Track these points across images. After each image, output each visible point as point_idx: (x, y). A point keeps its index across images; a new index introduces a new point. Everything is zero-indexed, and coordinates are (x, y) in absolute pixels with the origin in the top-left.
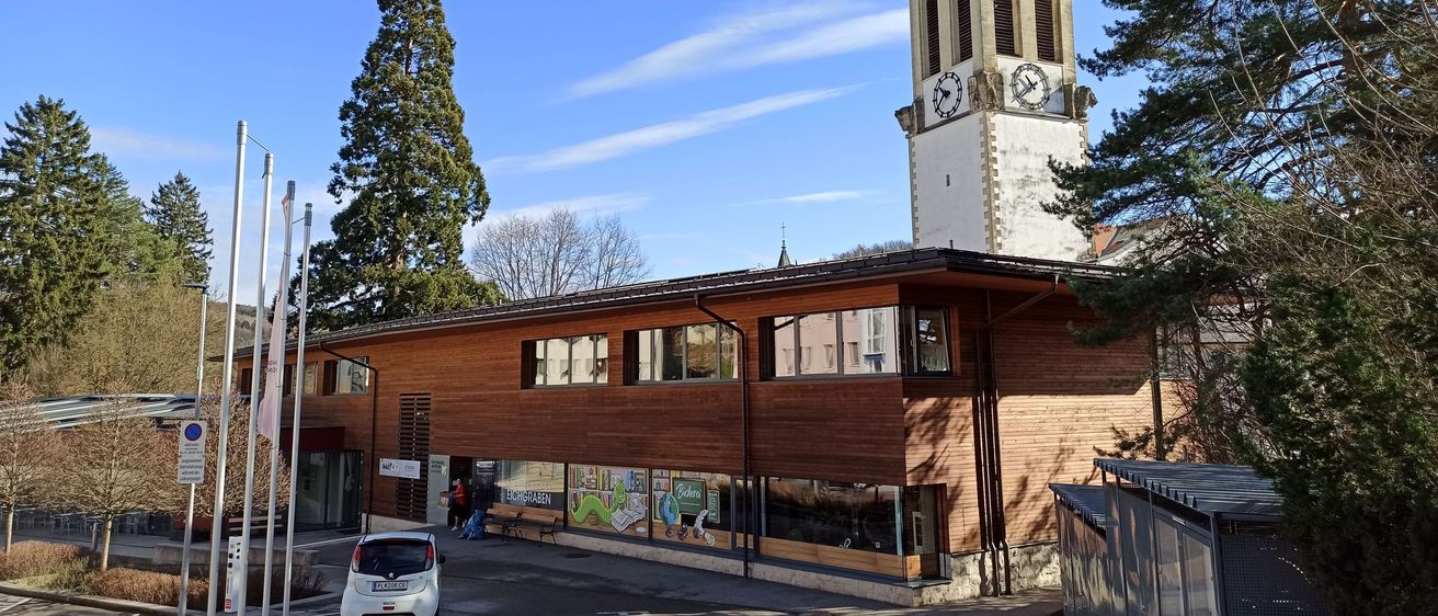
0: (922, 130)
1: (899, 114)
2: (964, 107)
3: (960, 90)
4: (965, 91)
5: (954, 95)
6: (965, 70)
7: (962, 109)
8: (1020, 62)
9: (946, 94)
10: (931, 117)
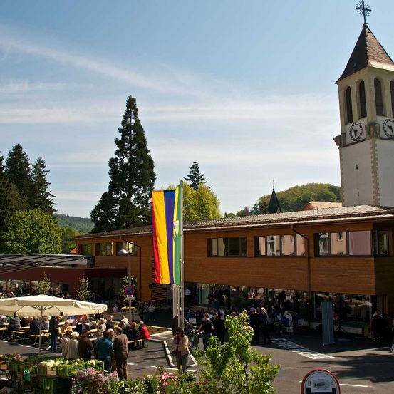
0: (346, 146)
1: (335, 139)
2: (364, 136)
3: (361, 130)
4: (364, 131)
5: (359, 131)
6: (364, 122)
7: (363, 137)
8: (386, 119)
9: (356, 131)
10: (349, 140)
